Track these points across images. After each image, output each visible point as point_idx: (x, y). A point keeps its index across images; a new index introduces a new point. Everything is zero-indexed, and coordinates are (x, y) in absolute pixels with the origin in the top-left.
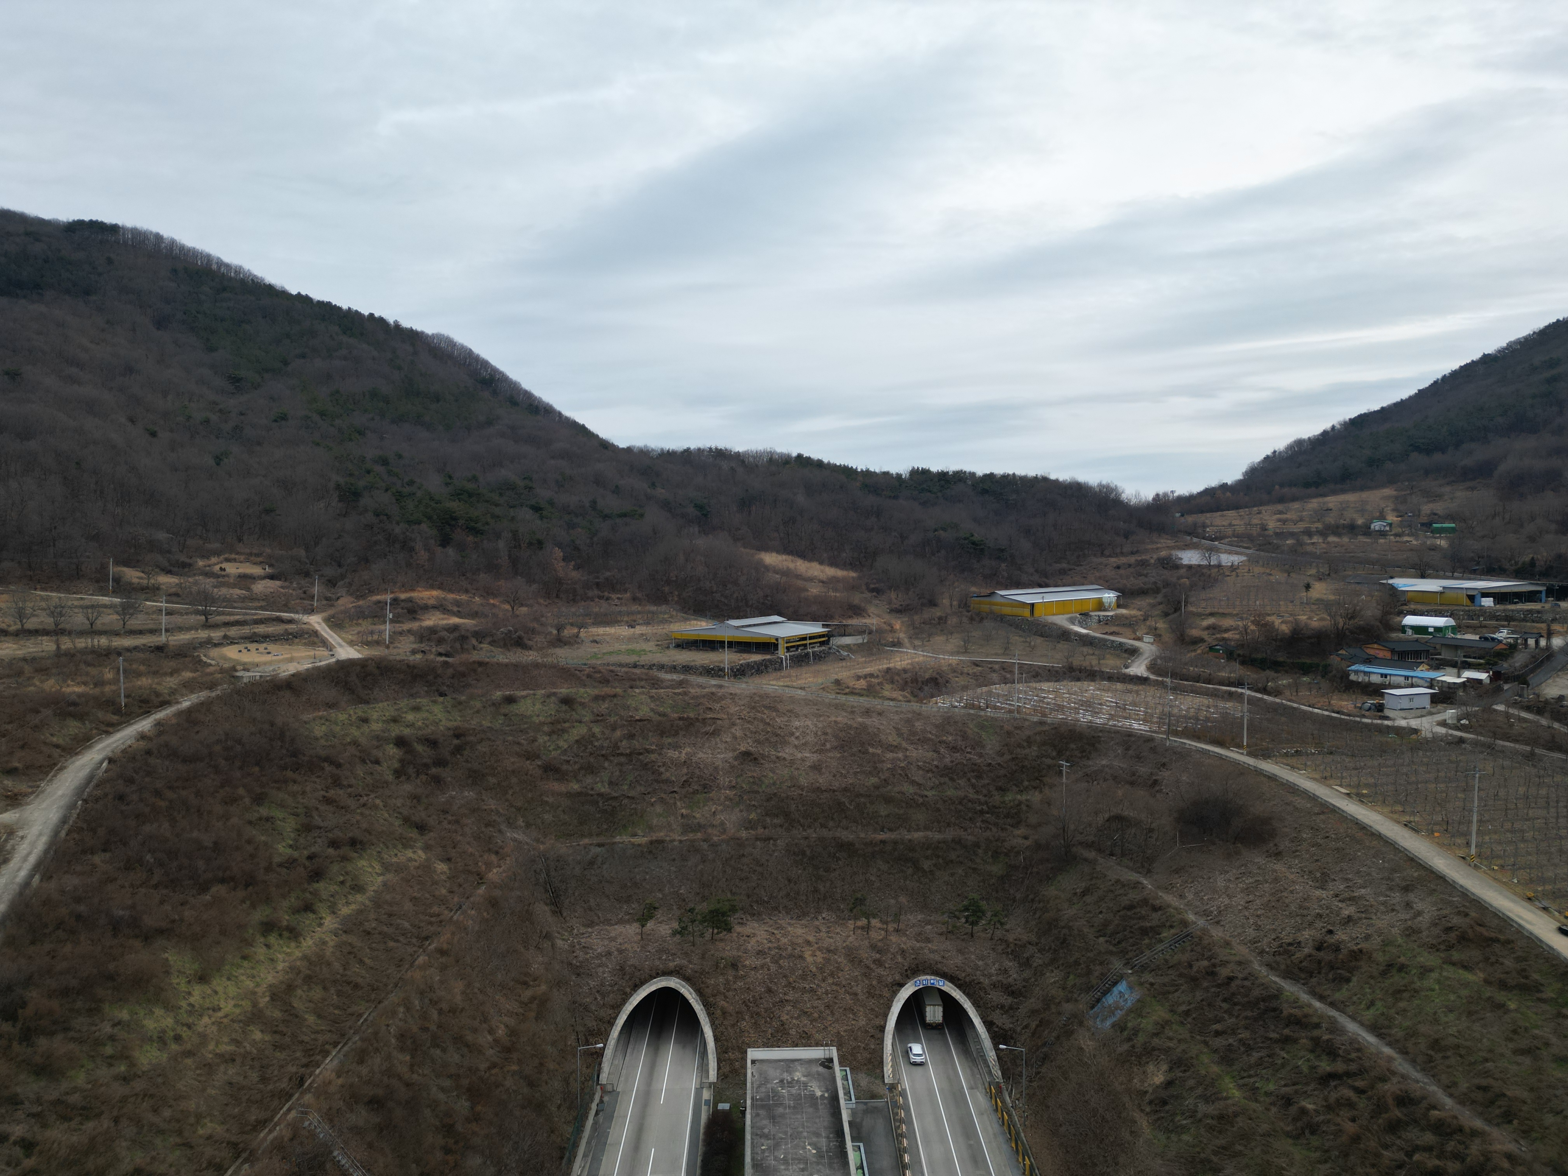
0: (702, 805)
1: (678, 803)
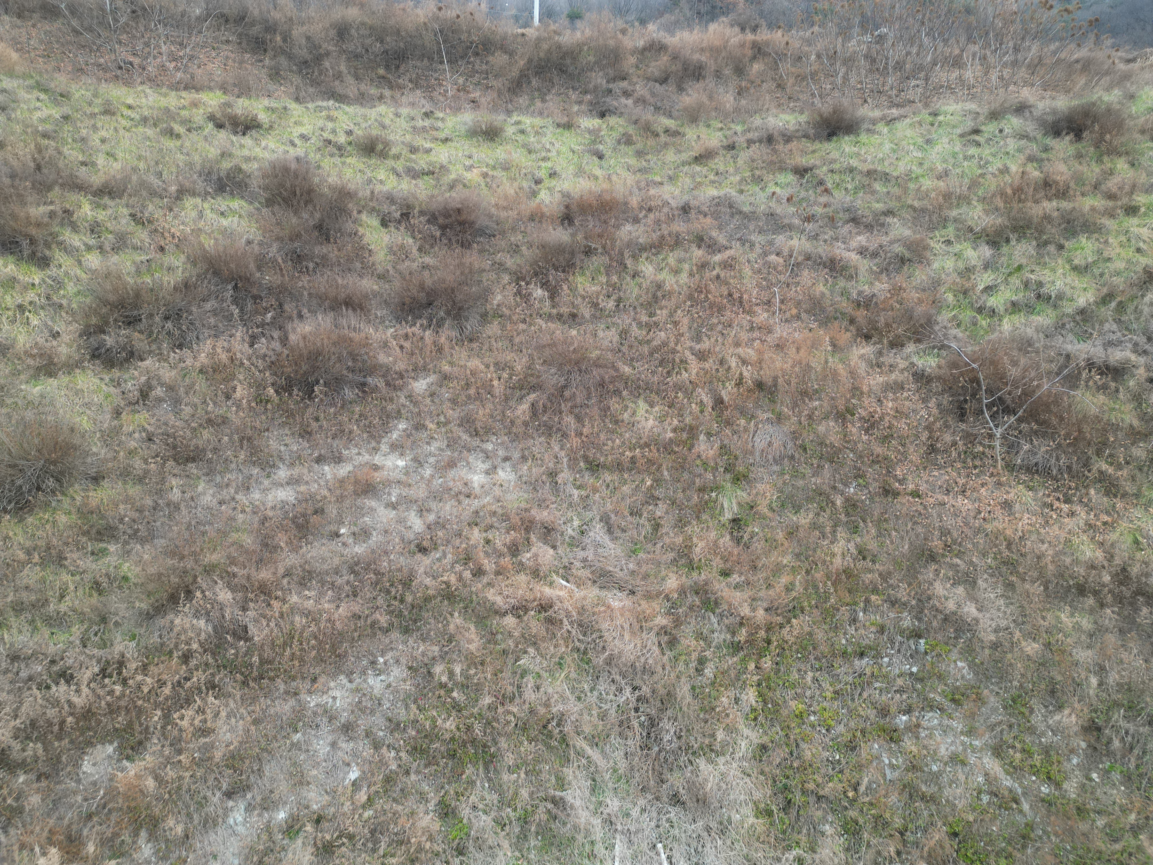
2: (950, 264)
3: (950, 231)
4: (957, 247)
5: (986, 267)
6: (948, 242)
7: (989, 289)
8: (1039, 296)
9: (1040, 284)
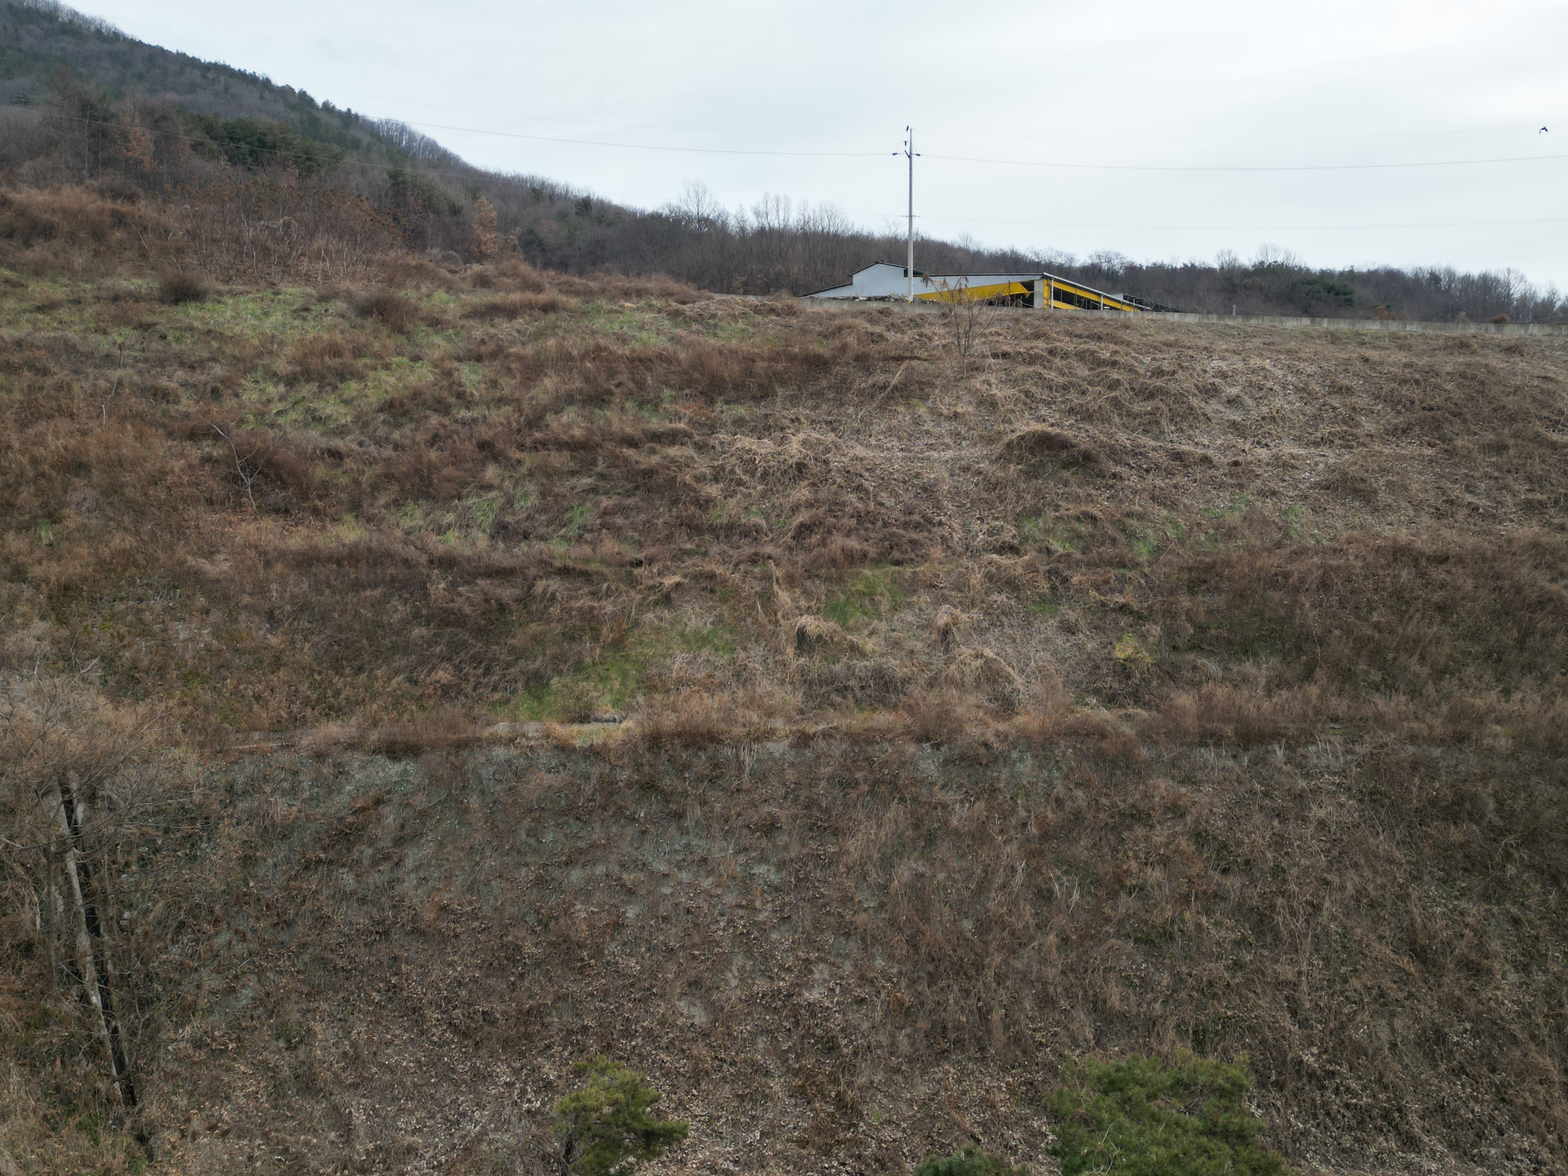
0: (885, 606)
1: (784, 596)
2: (255, 396)
3: (260, 374)
4: (262, 385)
5: (281, 399)
6: (257, 382)
7: (280, 413)
8: (314, 418)
9: (315, 410)
